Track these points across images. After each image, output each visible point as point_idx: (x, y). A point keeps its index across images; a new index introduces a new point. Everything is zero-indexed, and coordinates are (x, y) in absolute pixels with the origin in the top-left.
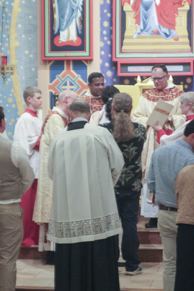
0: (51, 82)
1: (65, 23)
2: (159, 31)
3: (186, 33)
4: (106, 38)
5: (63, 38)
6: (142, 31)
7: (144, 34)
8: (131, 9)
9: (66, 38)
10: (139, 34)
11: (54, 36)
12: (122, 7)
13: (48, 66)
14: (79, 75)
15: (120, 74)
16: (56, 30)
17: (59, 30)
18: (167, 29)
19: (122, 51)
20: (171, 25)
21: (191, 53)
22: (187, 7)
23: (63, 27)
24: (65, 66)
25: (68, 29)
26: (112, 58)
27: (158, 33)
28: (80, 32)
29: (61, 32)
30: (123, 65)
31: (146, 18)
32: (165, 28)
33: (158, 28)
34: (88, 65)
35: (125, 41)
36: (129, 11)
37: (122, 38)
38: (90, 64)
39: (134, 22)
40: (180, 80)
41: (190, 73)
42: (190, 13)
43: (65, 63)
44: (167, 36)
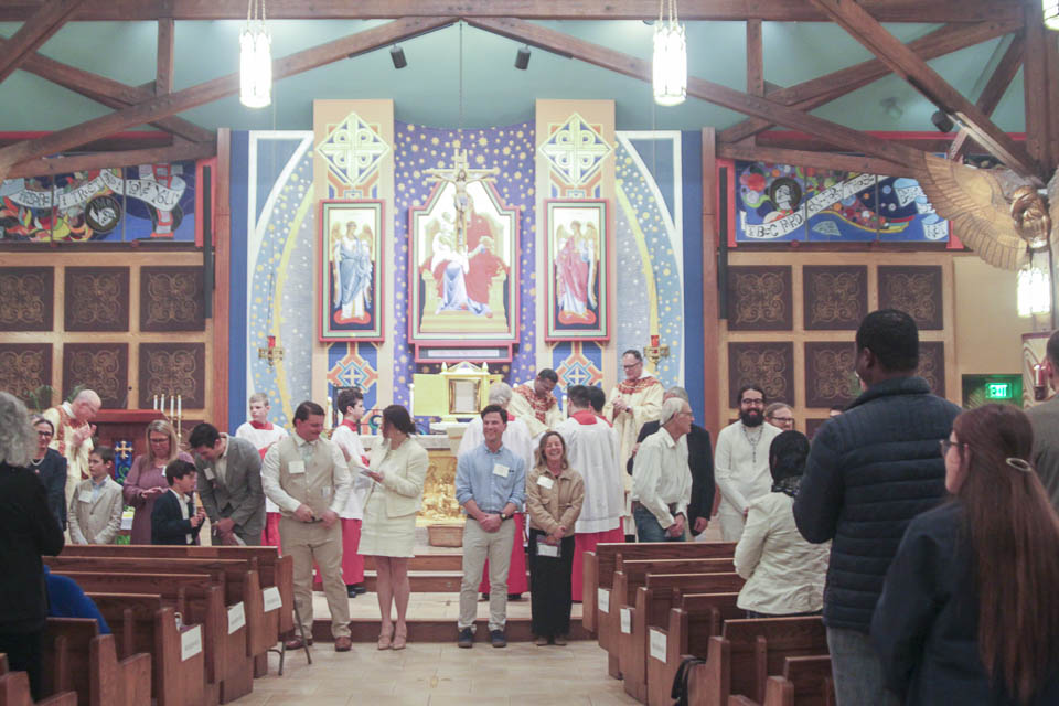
0: (330, 369)
1: (349, 295)
2: (468, 305)
3: (503, 309)
4: (399, 314)
5: (347, 313)
6: (446, 305)
7: (450, 309)
8: (432, 278)
9: (350, 314)
10: (442, 309)
12: (420, 276)
13: (327, 349)
15: (418, 360)
16: (337, 304)
17: (341, 303)
18: (478, 304)
19: (421, 331)
20: (484, 299)
21: (509, 334)
22: (503, 276)
23: (347, 300)
24: (349, 349)
25: (353, 302)
26: (407, 339)
27: (465, 308)
28: (369, 306)
29: (344, 306)
30: (421, 348)
31: (451, 289)
32: (475, 302)
33: (466, 302)
34: (378, 348)
35: (424, 318)
36: (429, 281)
37: (421, 314)
38: (381, 347)
40: (494, 367)
41: (509, 360)
42: (506, 285)
43: (349, 345)
44: (479, 312)
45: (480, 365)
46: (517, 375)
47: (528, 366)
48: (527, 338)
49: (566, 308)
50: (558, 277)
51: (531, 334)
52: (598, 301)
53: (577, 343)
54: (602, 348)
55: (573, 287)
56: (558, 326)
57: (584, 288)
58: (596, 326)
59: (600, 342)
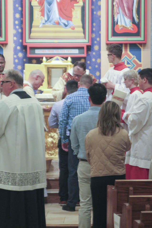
2: (60, 21)
3: (80, 24)
4: (17, 27)
6: (46, 21)
7: (48, 24)
8: (38, 5)
10: (44, 24)
12: (30, 3)
15: (29, 55)
18: (66, 20)
19: (31, 38)
20: (69, 17)
21: (85, 39)
22: (81, 4)
26: (22, 43)
27: (58, 23)
30: (31, 48)
31: (49, 12)
32: (64, 20)
33: (59, 20)
34: (3, 48)
35: (33, 29)
36: (36, 6)
37: (31, 27)
38: (5, 47)
40: (75, 60)
41: (84, 55)
42: (83, 9)
44: (66, 26)
45: (66, 59)
46: (90, 65)
47: (96, 59)
48: (95, 42)
49: (119, 23)
50: (114, 4)
51: (98, 39)
52: (139, 18)
53: (126, 45)
54: (142, 48)
55: (124, 10)
56: (115, 34)
57: (130, 10)
58: (138, 34)
59: (141, 44)
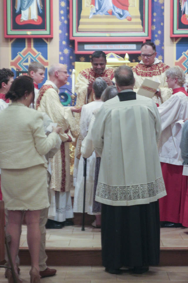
0: (13, 58)
1: (26, 3)
2: (114, 11)
3: (139, 14)
4: (63, 18)
5: (25, 16)
6: (97, 11)
7: (99, 14)
9: (27, 17)
10: (94, 14)
11: (16, 14)
13: (10, 43)
14: (39, 52)
15: (77, 52)
16: (18, 9)
17: (20, 9)
18: (121, 10)
19: (79, 30)
20: (125, 6)
21: (143, 33)
23: (24, 7)
24: (26, 44)
25: (30, 8)
26: (69, 36)
27: (112, 13)
28: (41, 11)
29: (22, 11)
30: (80, 43)
32: (119, 9)
33: (112, 9)
34: (48, 43)
35: (81, 20)
37: (79, 17)
38: (50, 42)
39: (90, 3)
40: (133, 57)
43: (26, 41)
44: (121, 16)
45: (123, 55)
48: (156, 36)
49: (186, 13)
51: (159, 32)
56: (181, 26)
